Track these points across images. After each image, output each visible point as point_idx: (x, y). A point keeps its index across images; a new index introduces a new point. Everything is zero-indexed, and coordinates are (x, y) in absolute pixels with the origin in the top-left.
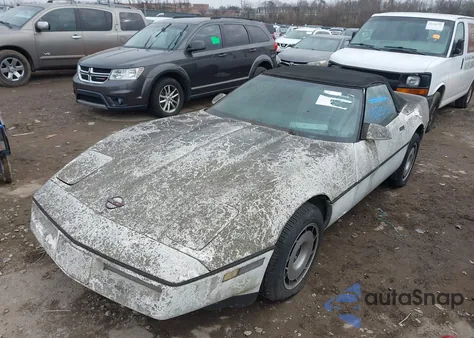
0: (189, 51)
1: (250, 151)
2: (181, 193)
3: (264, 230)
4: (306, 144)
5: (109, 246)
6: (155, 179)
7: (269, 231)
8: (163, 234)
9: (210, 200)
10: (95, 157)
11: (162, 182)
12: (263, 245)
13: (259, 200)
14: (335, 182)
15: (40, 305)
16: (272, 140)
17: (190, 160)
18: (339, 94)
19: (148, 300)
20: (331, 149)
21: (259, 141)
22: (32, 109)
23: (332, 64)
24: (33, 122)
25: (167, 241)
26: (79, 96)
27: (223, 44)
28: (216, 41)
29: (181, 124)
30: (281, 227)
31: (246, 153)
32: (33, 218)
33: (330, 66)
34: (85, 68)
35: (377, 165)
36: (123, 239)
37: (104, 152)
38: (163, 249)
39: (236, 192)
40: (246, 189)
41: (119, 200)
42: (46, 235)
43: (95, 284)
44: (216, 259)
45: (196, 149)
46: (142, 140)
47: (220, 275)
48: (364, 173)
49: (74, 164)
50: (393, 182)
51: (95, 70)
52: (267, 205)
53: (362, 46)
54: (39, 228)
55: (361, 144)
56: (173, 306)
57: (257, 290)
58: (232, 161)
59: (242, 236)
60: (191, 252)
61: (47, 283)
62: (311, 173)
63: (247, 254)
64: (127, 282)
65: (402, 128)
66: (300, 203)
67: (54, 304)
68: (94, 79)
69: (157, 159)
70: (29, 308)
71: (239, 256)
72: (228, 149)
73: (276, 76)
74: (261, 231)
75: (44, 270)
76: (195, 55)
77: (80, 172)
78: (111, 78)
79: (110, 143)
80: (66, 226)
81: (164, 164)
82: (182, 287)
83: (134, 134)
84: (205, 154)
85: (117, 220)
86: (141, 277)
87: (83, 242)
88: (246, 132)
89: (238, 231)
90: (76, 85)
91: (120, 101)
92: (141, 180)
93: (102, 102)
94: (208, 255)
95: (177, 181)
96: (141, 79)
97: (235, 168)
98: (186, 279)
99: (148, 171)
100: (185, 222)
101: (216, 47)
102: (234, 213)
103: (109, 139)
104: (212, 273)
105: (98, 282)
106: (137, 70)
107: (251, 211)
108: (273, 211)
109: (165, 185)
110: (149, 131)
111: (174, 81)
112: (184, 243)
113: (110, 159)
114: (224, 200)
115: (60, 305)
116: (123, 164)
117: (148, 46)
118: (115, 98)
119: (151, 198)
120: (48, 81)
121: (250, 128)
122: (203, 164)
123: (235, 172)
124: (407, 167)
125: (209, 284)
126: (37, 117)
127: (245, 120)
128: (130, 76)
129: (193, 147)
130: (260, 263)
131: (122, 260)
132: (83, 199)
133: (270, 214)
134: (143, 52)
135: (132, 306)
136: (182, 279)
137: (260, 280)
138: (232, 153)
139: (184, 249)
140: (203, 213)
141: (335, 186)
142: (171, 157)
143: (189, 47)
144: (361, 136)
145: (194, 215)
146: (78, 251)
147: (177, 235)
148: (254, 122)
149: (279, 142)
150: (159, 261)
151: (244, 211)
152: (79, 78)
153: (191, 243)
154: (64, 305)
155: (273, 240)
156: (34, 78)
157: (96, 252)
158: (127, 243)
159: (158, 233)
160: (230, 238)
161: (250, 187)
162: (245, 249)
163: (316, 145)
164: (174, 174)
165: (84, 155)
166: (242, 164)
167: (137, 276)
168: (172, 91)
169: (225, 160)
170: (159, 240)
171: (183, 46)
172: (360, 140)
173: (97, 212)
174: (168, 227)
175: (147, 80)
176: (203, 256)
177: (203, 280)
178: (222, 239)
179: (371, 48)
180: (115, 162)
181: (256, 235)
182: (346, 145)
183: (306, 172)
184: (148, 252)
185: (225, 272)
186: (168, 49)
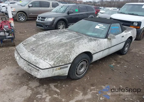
0: (68, 13)
1: (71, 39)
2: (50, 48)
3: (69, 59)
4: (88, 38)
5: (29, 59)
6: (45, 44)
7: (70, 59)
8: (42, 57)
9: (56, 50)
10: (32, 39)
11: (46, 45)
12: (68, 63)
13: (68, 51)
14: (94, 49)
15: (14, 74)
16: (79, 37)
17: (55, 41)
18: (102, 25)
19: (36, 73)
20: (95, 40)
21: (76, 37)
22: (25, 28)
23: (111, 18)
24: (25, 32)
25: (43, 59)
26: (37, 25)
27: (79, 12)
28: (77, 10)
29: (57, 32)
30: (74, 58)
31: (70, 40)
32: (15, 53)
33: (110, 19)
34: (39, 17)
35: (111, 46)
36: (33, 58)
37: (34, 38)
38: (42, 61)
39: (64, 48)
40: (66, 48)
41: (34, 49)
42: (17, 57)
43: (25, 69)
44: (54, 64)
45: (58, 38)
46: (45, 35)
47: (55, 68)
48: (106, 48)
49: (27, 40)
50: (120, 52)
51: (42, 18)
52: (70, 52)
53: (121, 13)
54: (16, 55)
55: (106, 40)
56: (42, 75)
57: (67, 75)
58: (66, 41)
59: (62, 59)
60: (48, 62)
61: (17, 69)
62: (86, 45)
63: (63, 64)
64: (33, 68)
65: (123, 37)
66: (80, 53)
67: (18, 74)
68: (41, 20)
69: (46, 40)
70: (11, 74)
71: (60, 64)
72: (66, 38)
73: (86, 20)
74: (68, 59)
75: (17, 67)
76: (70, 14)
77: (27, 42)
78: (45, 20)
79: (36, 35)
80: (21, 54)
81: (48, 41)
82: (44, 70)
83: (43, 33)
84: (59, 39)
85: (33, 53)
86: (35, 67)
87: (23, 58)
88: (73, 34)
89: (61, 58)
90: (37, 22)
91: (47, 27)
92: (41, 44)
93: (43, 27)
94: (52, 63)
95: (50, 45)
96: (54, 21)
97: (66, 43)
98: (45, 68)
99: (44, 42)
100: (48, 55)
101: (77, 12)
102: (61, 53)
103: (37, 34)
104: (53, 67)
105: (26, 68)
106: (53, 18)
107: (66, 53)
108: (72, 54)
109: (47, 46)
110: (47, 33)
111: (63, 22)
112: (47, 60)
113: (36, 39)
114: (60, 50)
115: (19, 75)
116: (38, 41)
117: (57, 12)
118: (46, 26)
119: (42, 49)
120: (31, 21)
121: (75, 33)
122: (58, 41)
123: (66, 44)
124: (126, 49)
125: (52, 70)
126: (26, 30)
127: (74, 31)
128: (51, 20)
129: (57, 37)
130: (67, 67)
131: (31, 63)
132: (26, 48)
133: (71, 55)
134: (55, 13)
135: (33, 74)
136: (44, 68)
137: (67, 72)
138: (67, 39)
139: (46, 61)
140: (54, 53)
141: (94, 50)
142: (50, 39)
143: (68, 12)
144: (106, 37)
145: (51, 53)
146: (22, 60)
147: (46, 58)
148: (77, 32)
149: (81, 38)
150: (40, 63)
151: (64, 53)
152: (37, 20)
153: (48, 60)
154: (20, 75)
155: (71, 61)
156: (27, 20)
157: (26, 61)
158: (33, 59)
159: (41, 57)
160: (58, 59)
161: (68, 48)
162: (62, 63)
163: (92, 39)
164: (50, 43)
165: (30, 38)
166: (68, 42)
167: (34, 67)
168: (62, 24)
169: (64, 41)
170: (41, 59)
171: (67, 12)
172: (106, 38)
173: (28, 51)
174: (44, 56)
175: (55, 21)
176: (50, 63)
177: (50, 69)
178: (56, 59)
179: (124, 13)
180: (36, 40)
181: (66, 59)
182: (100, 39)
183: (84, 45)
184: (38, 61)
185: (56, 68)
186: (62, 13)
